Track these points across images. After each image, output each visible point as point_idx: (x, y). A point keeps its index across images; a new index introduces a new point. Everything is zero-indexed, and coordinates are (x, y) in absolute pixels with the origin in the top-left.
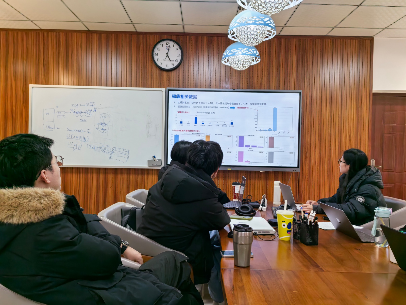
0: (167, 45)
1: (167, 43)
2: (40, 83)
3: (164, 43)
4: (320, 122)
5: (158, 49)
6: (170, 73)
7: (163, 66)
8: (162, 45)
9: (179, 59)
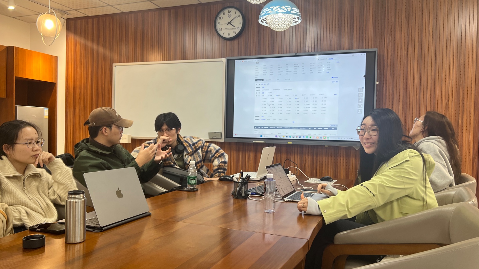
0: (229, 13)
1: (229, 11)
2: (122, 62)
3: (226, 11)
4: (405, 86)
5: (220, 19)
6: (233, 42)
7: (226, 36)
8: (224, 14)
9: (240, 26)
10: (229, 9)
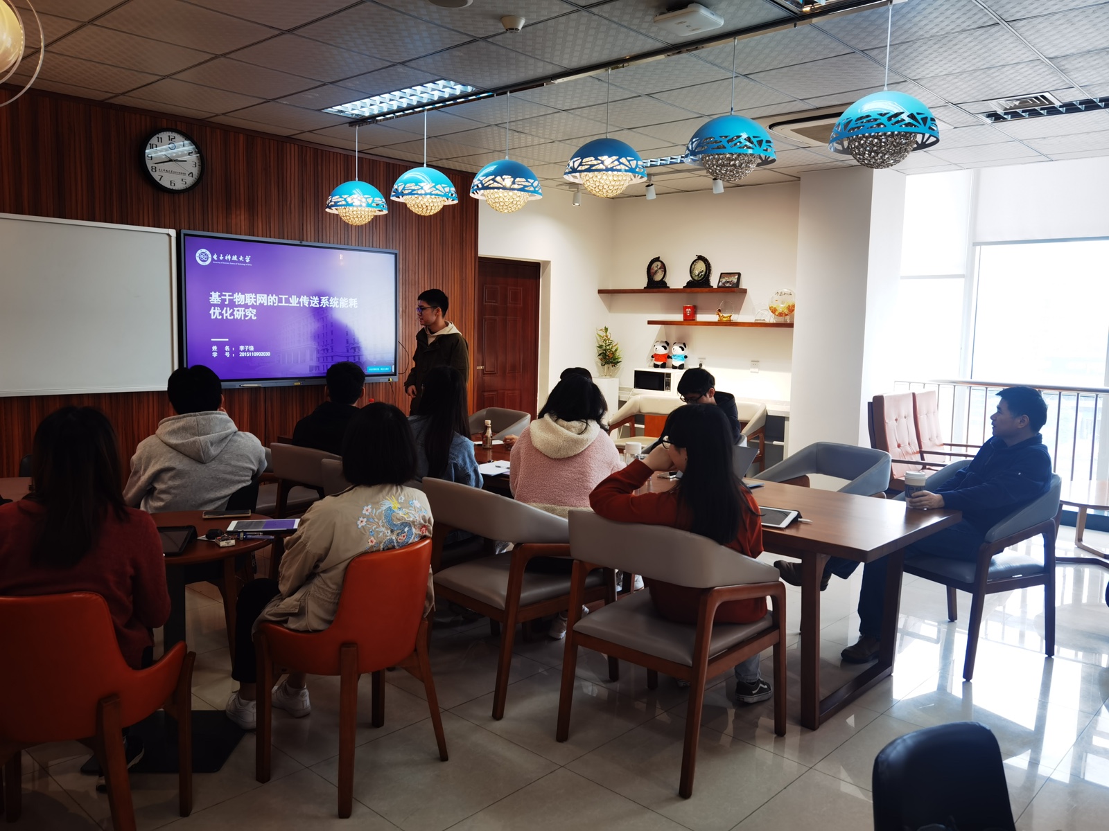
0: (171, 142)
1: (171, 137)
3: (165, 135)
5: (152, 147)
6: (179, 198)
7: (165, 183)
8: (160, 139)
9: (195, 171)
10: (172, 135)
